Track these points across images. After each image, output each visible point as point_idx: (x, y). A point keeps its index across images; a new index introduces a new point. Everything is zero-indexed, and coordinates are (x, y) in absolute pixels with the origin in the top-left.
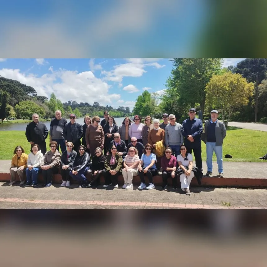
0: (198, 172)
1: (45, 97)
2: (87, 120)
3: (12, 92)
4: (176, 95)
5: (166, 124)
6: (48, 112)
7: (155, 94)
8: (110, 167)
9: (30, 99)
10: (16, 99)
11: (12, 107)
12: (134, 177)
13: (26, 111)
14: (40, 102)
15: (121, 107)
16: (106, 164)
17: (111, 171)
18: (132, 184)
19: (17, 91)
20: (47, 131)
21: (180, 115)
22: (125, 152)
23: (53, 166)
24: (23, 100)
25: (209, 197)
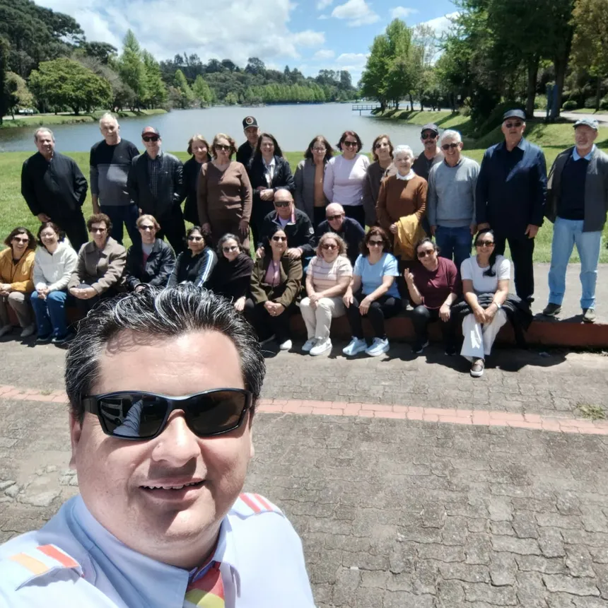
0: (518, 313)
1: (109, 46)
2: (197, 148)
3: (16, 33)
4: (484, 35)
5: (430, 158)
6: (120, 90)
7: (423, 30)
8: (267, 293)
9: (69, 54)
10: (29, 54)
11: (20, 80)
12: (333, 319)
13: (61, 89)
14: (96, 61)
15: (326, 72)
16: (255, 283)
17: (270, 304)
18: (329, 341)
19: (29, 29)
20: (84, 182)
21: (494, 97)
22: (308, 247)
23: (104, 288)
24: (50, 56)
25: (544, 387)
